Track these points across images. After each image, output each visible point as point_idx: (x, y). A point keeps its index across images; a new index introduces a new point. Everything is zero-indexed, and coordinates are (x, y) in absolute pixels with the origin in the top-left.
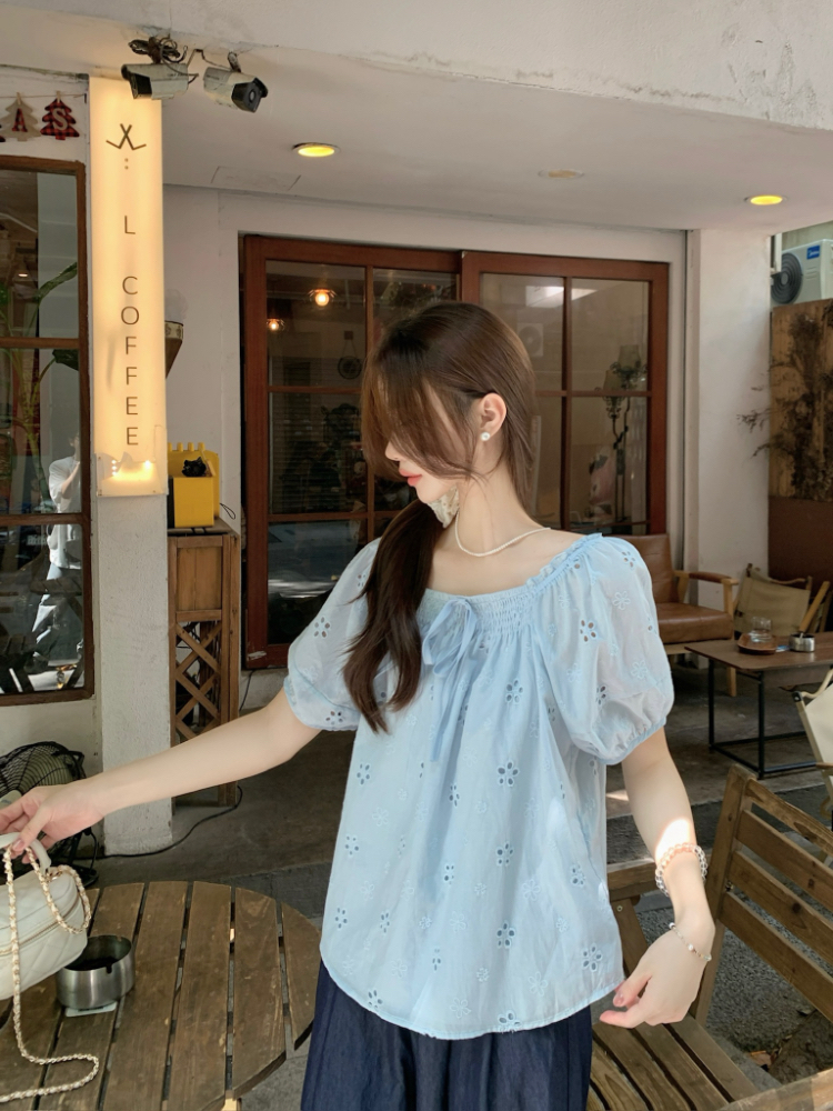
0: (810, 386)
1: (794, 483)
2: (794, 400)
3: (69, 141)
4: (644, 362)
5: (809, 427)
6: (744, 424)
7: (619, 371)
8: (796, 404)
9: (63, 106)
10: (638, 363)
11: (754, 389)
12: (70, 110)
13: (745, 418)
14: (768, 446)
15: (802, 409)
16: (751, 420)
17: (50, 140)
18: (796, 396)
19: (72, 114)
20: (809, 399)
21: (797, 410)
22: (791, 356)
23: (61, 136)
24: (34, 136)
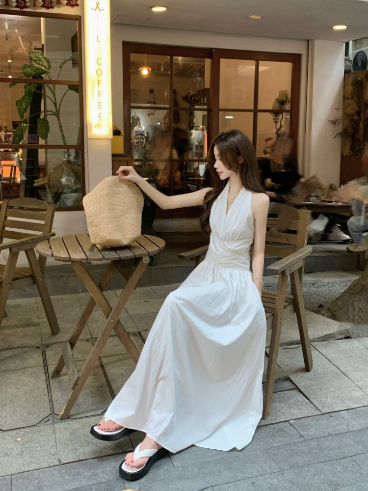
0: (359, 107)
1: (351, 149)
2: (352, 114)
3: (76, 8)
4: (290, 97)
5: (358, 125)
6: (331, 124)
7: (278, 102)
10: (287, 98)
11: (336, 109)
13: (331, 121)
14: (341, 133)
15: (355, 118)
16: (334, 123)
17: (68, 7)
18: (354, 112)
20: (358, 113)
21: (354, 118)
22: (352, 95)
23: (72, 6)
24: (64, 6)
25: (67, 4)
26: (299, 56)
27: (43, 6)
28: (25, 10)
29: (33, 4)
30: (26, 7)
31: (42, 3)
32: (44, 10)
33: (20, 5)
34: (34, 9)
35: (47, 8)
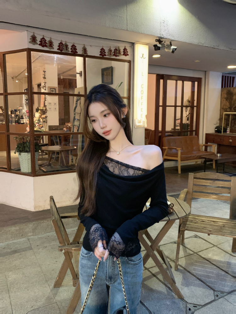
3: (127, 56)
7: (188, 101)
8: (227, 109)
9: (126, 49)
12: (127, 50)
17: (124, 56)
18: (227, 107)
19: (128, 51)
20: (230, 108)
22: (226, 99)
23: (126, 55)
24: (122, 55)
25: (123, 55)
26: (201, 78)
27: (114, 55)
28: (105, 57)
29: (110, 54)
30: (105, 55)
31: (114, 53)
32: (114, 57)
33: (102, 54)
34: (110, 57)
35: (116, 56)
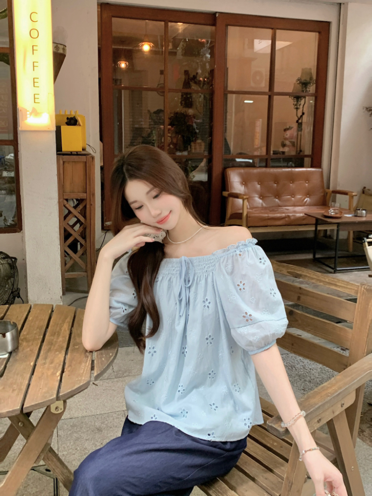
4: (314, 77)
6: (367, 112)
7: (300, 83)
10: (311, 78)
13: (367, 108)
26: (328, 24)
